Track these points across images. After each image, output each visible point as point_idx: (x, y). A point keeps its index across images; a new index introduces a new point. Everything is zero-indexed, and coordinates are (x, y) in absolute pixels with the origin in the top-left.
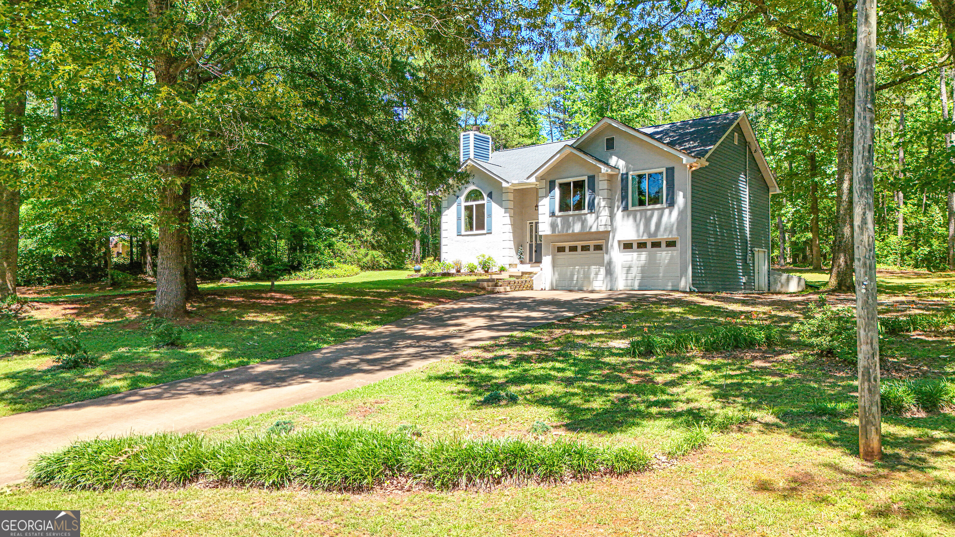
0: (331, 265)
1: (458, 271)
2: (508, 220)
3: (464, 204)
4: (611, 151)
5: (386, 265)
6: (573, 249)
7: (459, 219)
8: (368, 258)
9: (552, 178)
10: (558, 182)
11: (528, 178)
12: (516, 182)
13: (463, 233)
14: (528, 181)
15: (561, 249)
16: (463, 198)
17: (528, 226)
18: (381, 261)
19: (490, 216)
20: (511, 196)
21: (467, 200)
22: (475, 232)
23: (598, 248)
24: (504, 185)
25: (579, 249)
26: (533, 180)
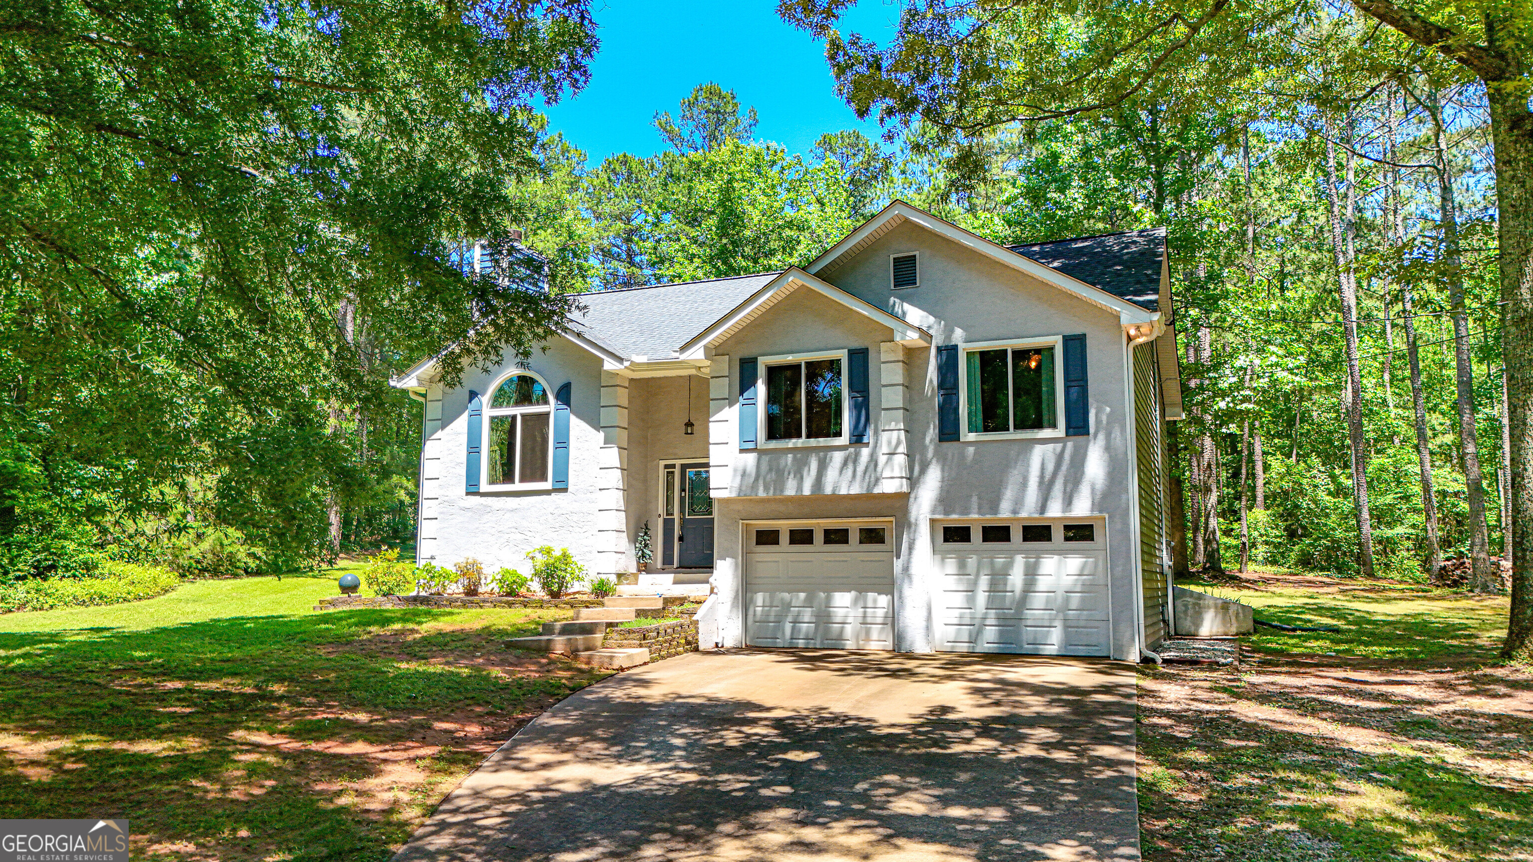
0: (89, 568)
1: (472, 591)
2: (612, 456)
3: (488, 413)
4: (908, 290)
5: (253, 564)
6: (802, 537)
7: (473, 449)
8: (205, 545)
9: (747, 352)
10: (763, 362)
11: (683, 349)
12: (643, 359)
13: (484, 487)
14: (683, 357)
15: (767, 538)
16: (485, 399)
17: (662, 473)
18: (241, 551)
19: (563, 444)
20: (622, 395)
21: (498, 400)
22: (518, 486)
23: (872, 536)
24: (609, 365)
25: (819, 537)
26: (697, 354)
